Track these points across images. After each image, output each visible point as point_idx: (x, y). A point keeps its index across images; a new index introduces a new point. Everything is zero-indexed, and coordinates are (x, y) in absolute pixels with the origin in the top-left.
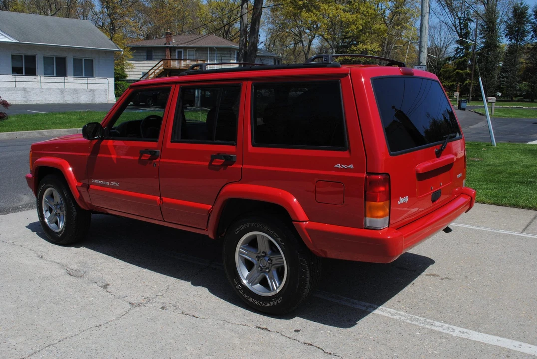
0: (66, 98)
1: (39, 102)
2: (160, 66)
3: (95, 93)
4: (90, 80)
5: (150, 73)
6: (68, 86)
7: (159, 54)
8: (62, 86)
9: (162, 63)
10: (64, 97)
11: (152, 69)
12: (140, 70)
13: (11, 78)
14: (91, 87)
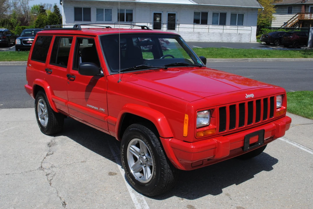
0: (223, 39)
1: (206, 41)
2: (297, 18)
3: (242, 36)
4: (240, 28)
5: (289, 23)
6: (225, 31)
7: (297, 10)
8: (221, 31)
9: (298, 15)
10: (222, 38)
11: (290, 20)
12: (282, 21)
13: (192, 26)
14: (239, 32)
